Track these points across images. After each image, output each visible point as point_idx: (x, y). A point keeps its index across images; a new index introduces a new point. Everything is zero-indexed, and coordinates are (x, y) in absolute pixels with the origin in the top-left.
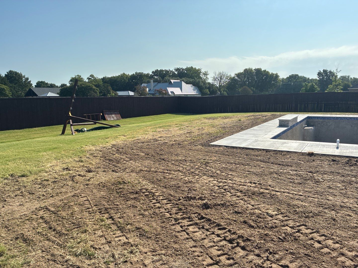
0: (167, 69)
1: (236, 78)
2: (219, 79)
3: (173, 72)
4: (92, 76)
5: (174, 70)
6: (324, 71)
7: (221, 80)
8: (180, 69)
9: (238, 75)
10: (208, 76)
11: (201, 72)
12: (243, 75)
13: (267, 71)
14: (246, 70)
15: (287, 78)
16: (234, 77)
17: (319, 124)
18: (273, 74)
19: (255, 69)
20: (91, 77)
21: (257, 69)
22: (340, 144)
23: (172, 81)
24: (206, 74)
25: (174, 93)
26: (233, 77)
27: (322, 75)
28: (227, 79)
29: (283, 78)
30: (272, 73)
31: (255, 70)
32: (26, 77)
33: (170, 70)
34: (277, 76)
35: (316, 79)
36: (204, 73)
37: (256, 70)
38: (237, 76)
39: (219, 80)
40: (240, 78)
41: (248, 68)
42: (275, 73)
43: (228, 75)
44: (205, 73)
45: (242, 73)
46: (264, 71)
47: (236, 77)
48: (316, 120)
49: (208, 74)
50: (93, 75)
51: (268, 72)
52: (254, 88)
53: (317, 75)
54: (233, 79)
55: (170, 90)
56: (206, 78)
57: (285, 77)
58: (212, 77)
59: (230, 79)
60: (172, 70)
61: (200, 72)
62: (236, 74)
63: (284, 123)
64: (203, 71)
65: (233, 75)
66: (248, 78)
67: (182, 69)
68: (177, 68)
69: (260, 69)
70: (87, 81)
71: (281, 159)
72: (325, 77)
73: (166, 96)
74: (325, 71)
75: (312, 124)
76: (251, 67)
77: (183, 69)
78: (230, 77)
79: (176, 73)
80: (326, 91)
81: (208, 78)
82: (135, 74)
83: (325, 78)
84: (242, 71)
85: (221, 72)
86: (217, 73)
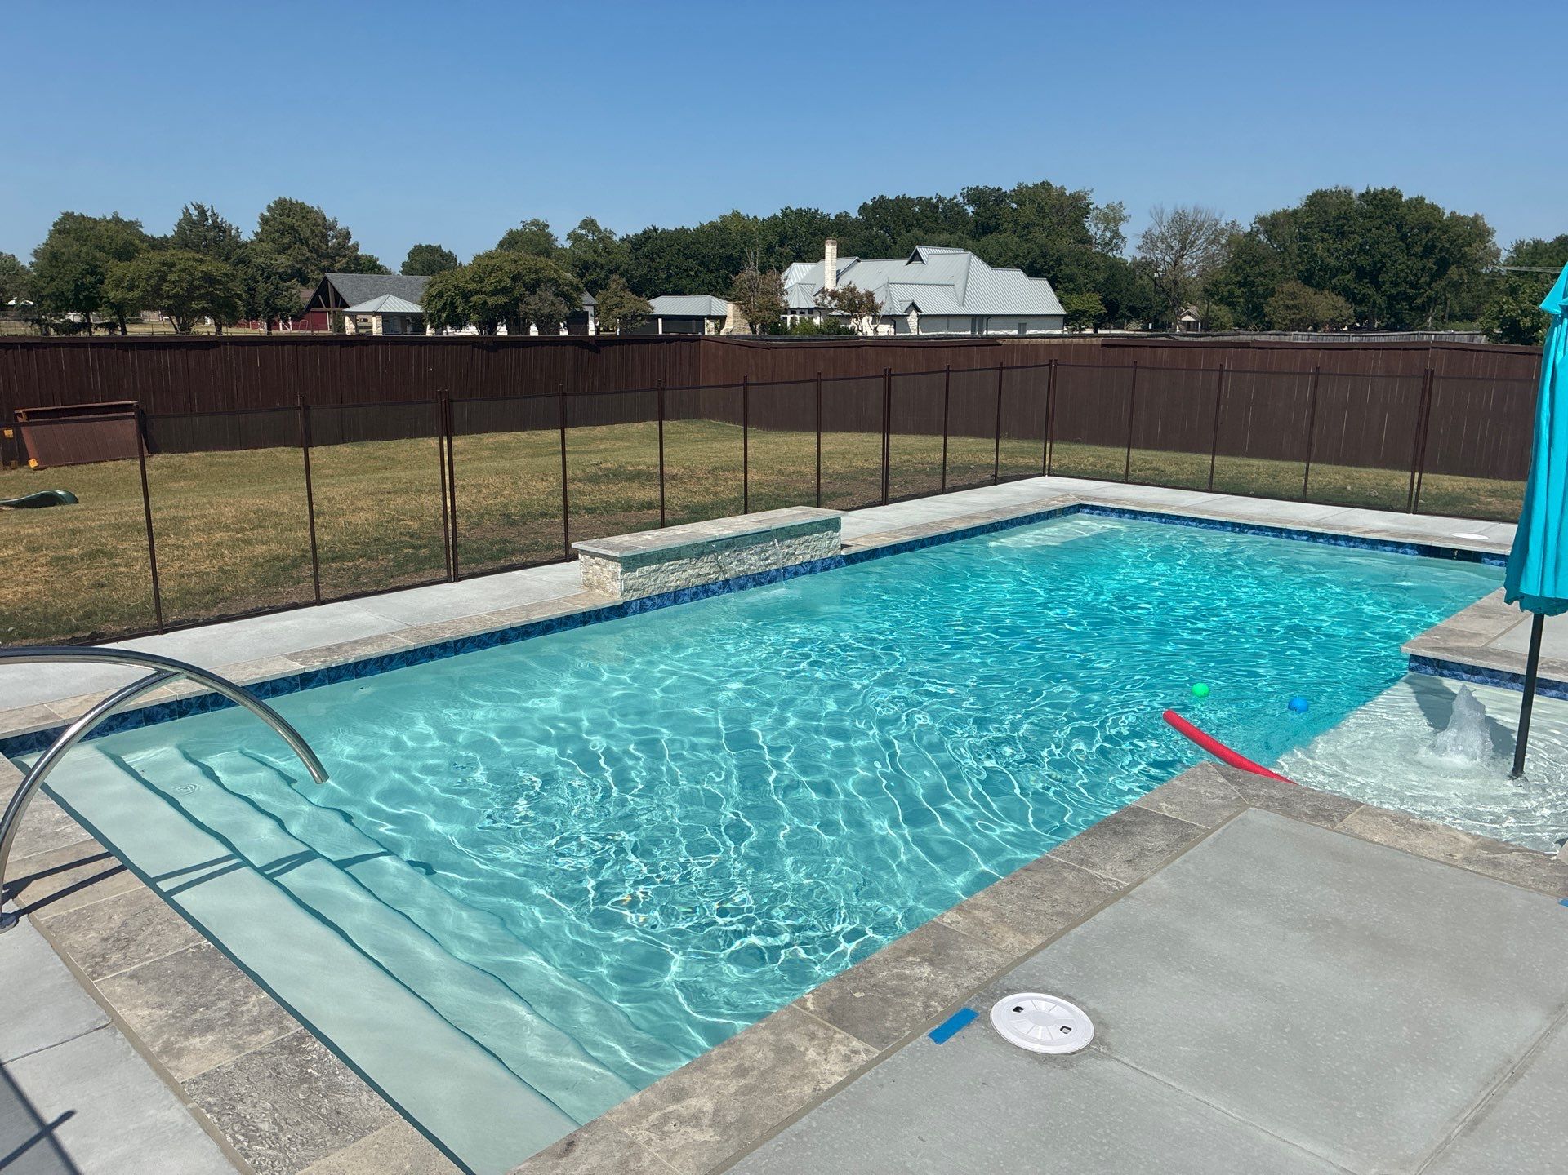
1: (1259, 241)
2: (1176, 244)
3: (956, 205)
4: (589, 224)
5: (960, 200)
8: (990, 195)
9: (1271, 224)
10: (1123, 229)
11: (1091, 206)
13: (1429, 202)
14: (1317, 200)
16: (1251, 235)
18: (1460, 220)
19: (1368, 192)
20: (583, 232)
21: (1376, 194)
23: (926, 251)
24: (1113, 218)
25: (917, 311)
26: (1245, 235)
28: (1217, 243)
30: (1453, 213)
31: (1363, 197)
32: (339, 227)
34: (1478, 229)
36: (1105, 214)
37: (1368, 203)
38: (1267, 231)
39: (1172, 248)
40: (1280, 240)
43: (1222, 225)
44: (1107, 210)
45: (1295, 212)
46: (1412, 202)
47: (1262, 237)
49: (1122, 219)
50: (592, 221)
54: (1243, 245)
56: (1111, 240)
59: (1229, 243)
60: (954, 198)
61: (1085, 210)
62: (1261, 221)
64: (1099, 201)
65: (1246, 225)
67: (999, 195)
69: (1395, 194)
70: (568, 244)
76: (1343, 184)
77: (1002, 195)
78: (1232, 234)
79: (970, 210)
81: (1124, 239)
82: (780, 215)
85: (1190, 212)
86: (1168, 215)
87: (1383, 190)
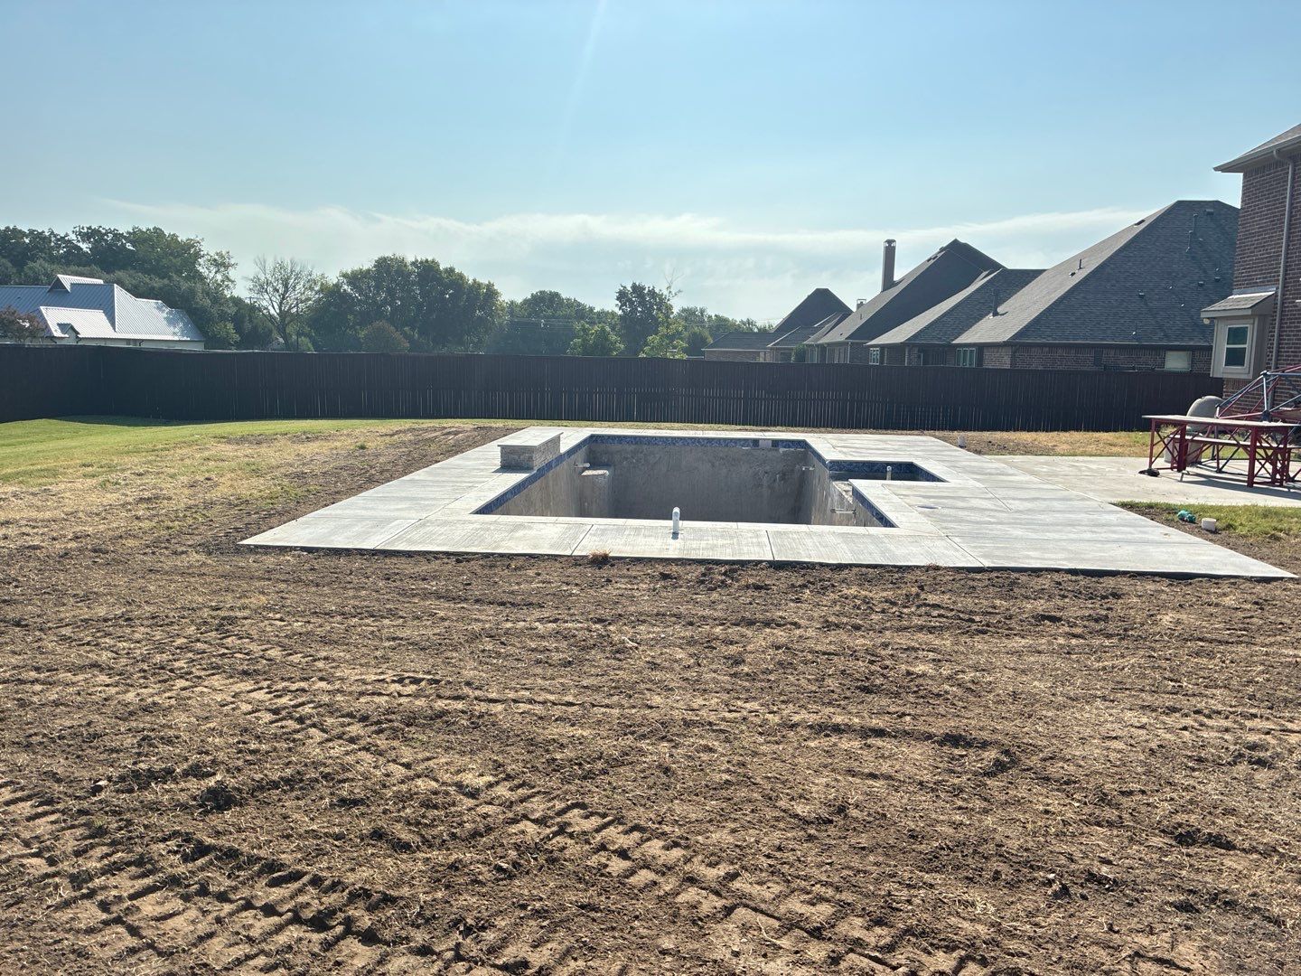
0: (42, 227)
1: (345, 290)
2: (280, 287)
3: (69, 241)
5: (73, 237)
6: (634, 287)
7: (286, 291)
8: (106, 234)
9: (355, 278)
10: (232, 273)
11: (202, 253)
12: (374, 278)
13: (457, 271)
14: (383, 264)
15: (526, 301)
16: (337, 286)
17: (626, 459)
18: (479, 285)
19: (417, 260)
21: (421, 262)
22: (681, 522)
23: (67, 280)
24: (221, 264)
25: (77, 333)
26: (334, 285)
27: (632, 303)
28: (311, 289)
29: (512, 302)
30: (474, 280)
31: (413, 264)
33: (52, 233)
34: (491, 293)
35: (613, 314)
36: (215, 260)
37: (417, 267)
38: (349, 283)
39: (278, 291)
40: (360, 291)
41: (389, 254)
42: (484, 280)
43: (314, 276)
44: (217, 257)
45: (368, 271)
46: (446, 270)
47: (346, 287)
48: (616, 447)
49: (229, 265)
51: (461, 276)
52: (413, 329)
53: (617, 299)
54: (332, 293)
55: (55, 316)
56: (223, 281)
57: (519, 300)
58: (246, 278)
59: (321, 290)
60: (67, 235)
61: (197, 255)
62: (345, 276)
63: (516, 457)
64: (209, 249)
65: (333, 278)
66: (390, 292)
67: (115, 235)
68: (88, 228)
69: (435, 264)
71: (508, 584)
72: (639, 309)
73: (37, 343)
74: (637, 289)
75: (605, 459)
76: (399, 254)
77: (117, 236)
78: (322, 284)
79: (85, 247)
80: (642, 355)
81: (233, 282)
83: (639, 312)
84: (367, 264)
85: (287, 262)
86: (270, 265)
87: (427, 261)
